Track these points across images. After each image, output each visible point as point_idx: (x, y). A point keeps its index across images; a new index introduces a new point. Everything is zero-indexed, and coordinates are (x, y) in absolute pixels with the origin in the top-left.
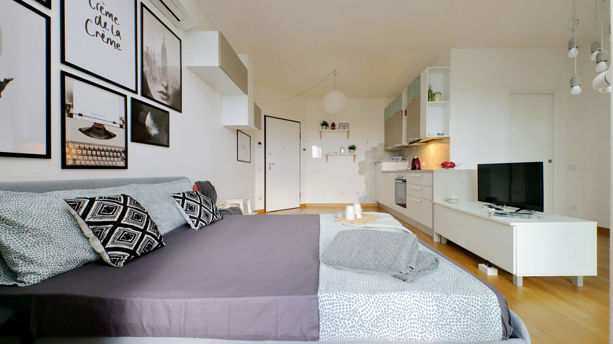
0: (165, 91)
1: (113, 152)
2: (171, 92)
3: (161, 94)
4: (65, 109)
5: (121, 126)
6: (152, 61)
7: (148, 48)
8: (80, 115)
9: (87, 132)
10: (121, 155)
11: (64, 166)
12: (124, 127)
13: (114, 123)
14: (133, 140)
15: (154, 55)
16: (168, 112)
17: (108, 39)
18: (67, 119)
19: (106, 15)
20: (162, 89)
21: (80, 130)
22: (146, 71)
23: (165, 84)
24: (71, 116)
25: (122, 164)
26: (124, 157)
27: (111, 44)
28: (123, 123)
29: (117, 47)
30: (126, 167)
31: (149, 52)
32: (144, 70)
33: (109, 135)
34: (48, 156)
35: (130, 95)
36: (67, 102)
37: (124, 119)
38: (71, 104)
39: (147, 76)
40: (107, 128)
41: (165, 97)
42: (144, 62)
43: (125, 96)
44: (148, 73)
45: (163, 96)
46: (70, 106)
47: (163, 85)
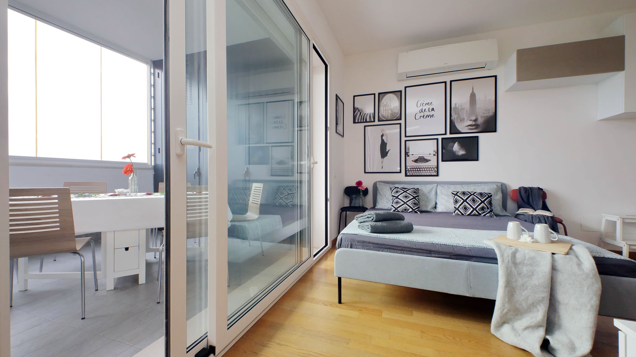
0: (474, 123)
1: (430, 168)
2: (480, 121)
3: (469, 127)
4: (407, 154)
5: (434, 155)
6: (460, 110)
7: (456, 104)
8: (413, 155)
9: (416, 161)
10: (434, 169)
11: (406, 175)
12: (436, 155)
13: (430, 154)
14: (442, 161)
15: (461, 105)
16: (477, 137)
17: (426, 116)
18: (407, 158)
19: (425, 105)
20: (471, 123)
21: (412, 161)
22: (454, 118)
23: (474, 118)
24: (408, 156)
25: (435, 174)
26: (437, 170)
27: (428, 117)
28: (436, 153)
29: (432, 116)
30: (437, 175)
31: (457, 106)
32: (453, 118)
33: (427, 161)
34: (400, 172)
35: (440, 138)
36: (407, 151)
37: (436, 151)
38: (408, 151)
39: (455, 121)
40: (425, 158)
41: (474, 127)
42: (452, 114)
43: (437, 139)
44: (456, 119)
45: (471, 127)
46: (408, 152)
47: (471, 120)
